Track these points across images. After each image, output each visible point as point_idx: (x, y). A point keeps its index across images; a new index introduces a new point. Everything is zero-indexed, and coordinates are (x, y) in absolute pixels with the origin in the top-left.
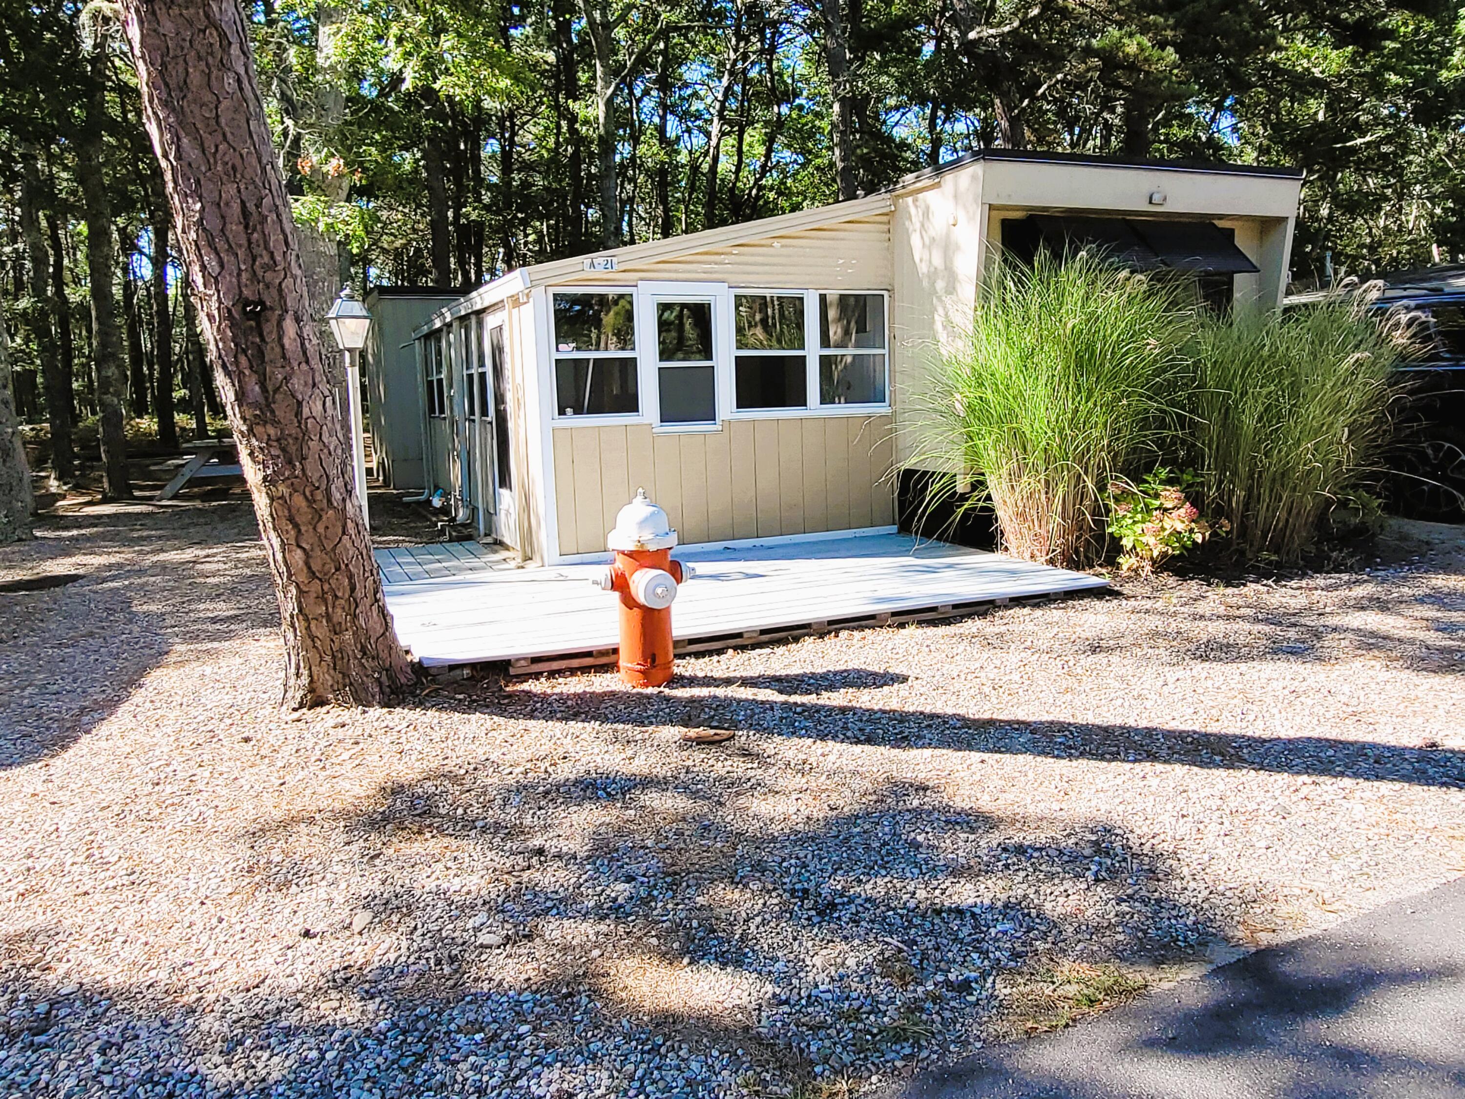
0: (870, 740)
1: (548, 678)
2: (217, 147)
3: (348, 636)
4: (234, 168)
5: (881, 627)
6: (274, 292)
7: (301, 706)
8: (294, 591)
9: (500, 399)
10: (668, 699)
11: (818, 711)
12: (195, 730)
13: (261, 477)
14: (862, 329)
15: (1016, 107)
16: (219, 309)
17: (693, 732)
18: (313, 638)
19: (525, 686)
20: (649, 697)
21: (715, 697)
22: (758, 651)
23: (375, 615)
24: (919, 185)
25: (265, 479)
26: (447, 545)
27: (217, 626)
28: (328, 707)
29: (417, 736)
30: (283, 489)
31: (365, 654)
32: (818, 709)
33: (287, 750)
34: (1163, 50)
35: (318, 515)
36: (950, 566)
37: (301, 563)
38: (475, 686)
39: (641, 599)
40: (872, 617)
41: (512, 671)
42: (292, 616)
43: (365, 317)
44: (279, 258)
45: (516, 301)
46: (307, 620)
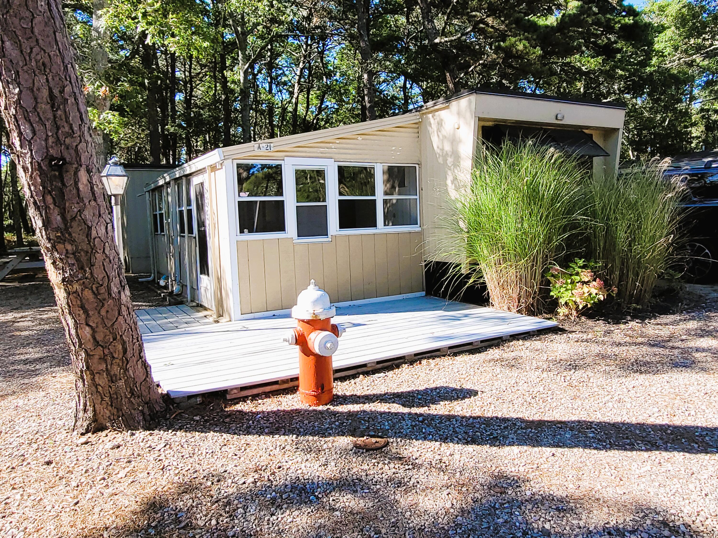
0: (473, 441)
1: (252, 400)
2: (31, 49)
3: (121, 383)
4: (44, 64)
5: (444, 356)
6: (72, 152)
7: (87, 431)
8: (84, 355)
9: (201, 224)
10: (335, 414)
11: (432, 419)
12: (10, 455)
13: (61, 279)
14: (402, 184)
15: (457, 77)
16: (31, 163)
17: (360, 440)
18: (97, 386)
19: (239, 407)
20: (321, 412)
21: (364, 411)
22: (377, 375)
23: (139, 367)
24: (436, 107)
25: (63, 280)
26: (169, 308)
27: (28, 366)
28: (106, 432)
29: (172, 453)
30: (76, 286)
31: (133, 394)
32: (433, 417)
33: (79, 471)
34: (535, 48)
35: (102, 302)
36: (466, 316)
37: (89, 336)
38: (205, 409)
39: (317, 350)
40: (438, 350)
41: (228, 397)
42: (82, 371)
43: (124, 176)
44: (76, 128)
45: (213, 168)
46: (92, 374)
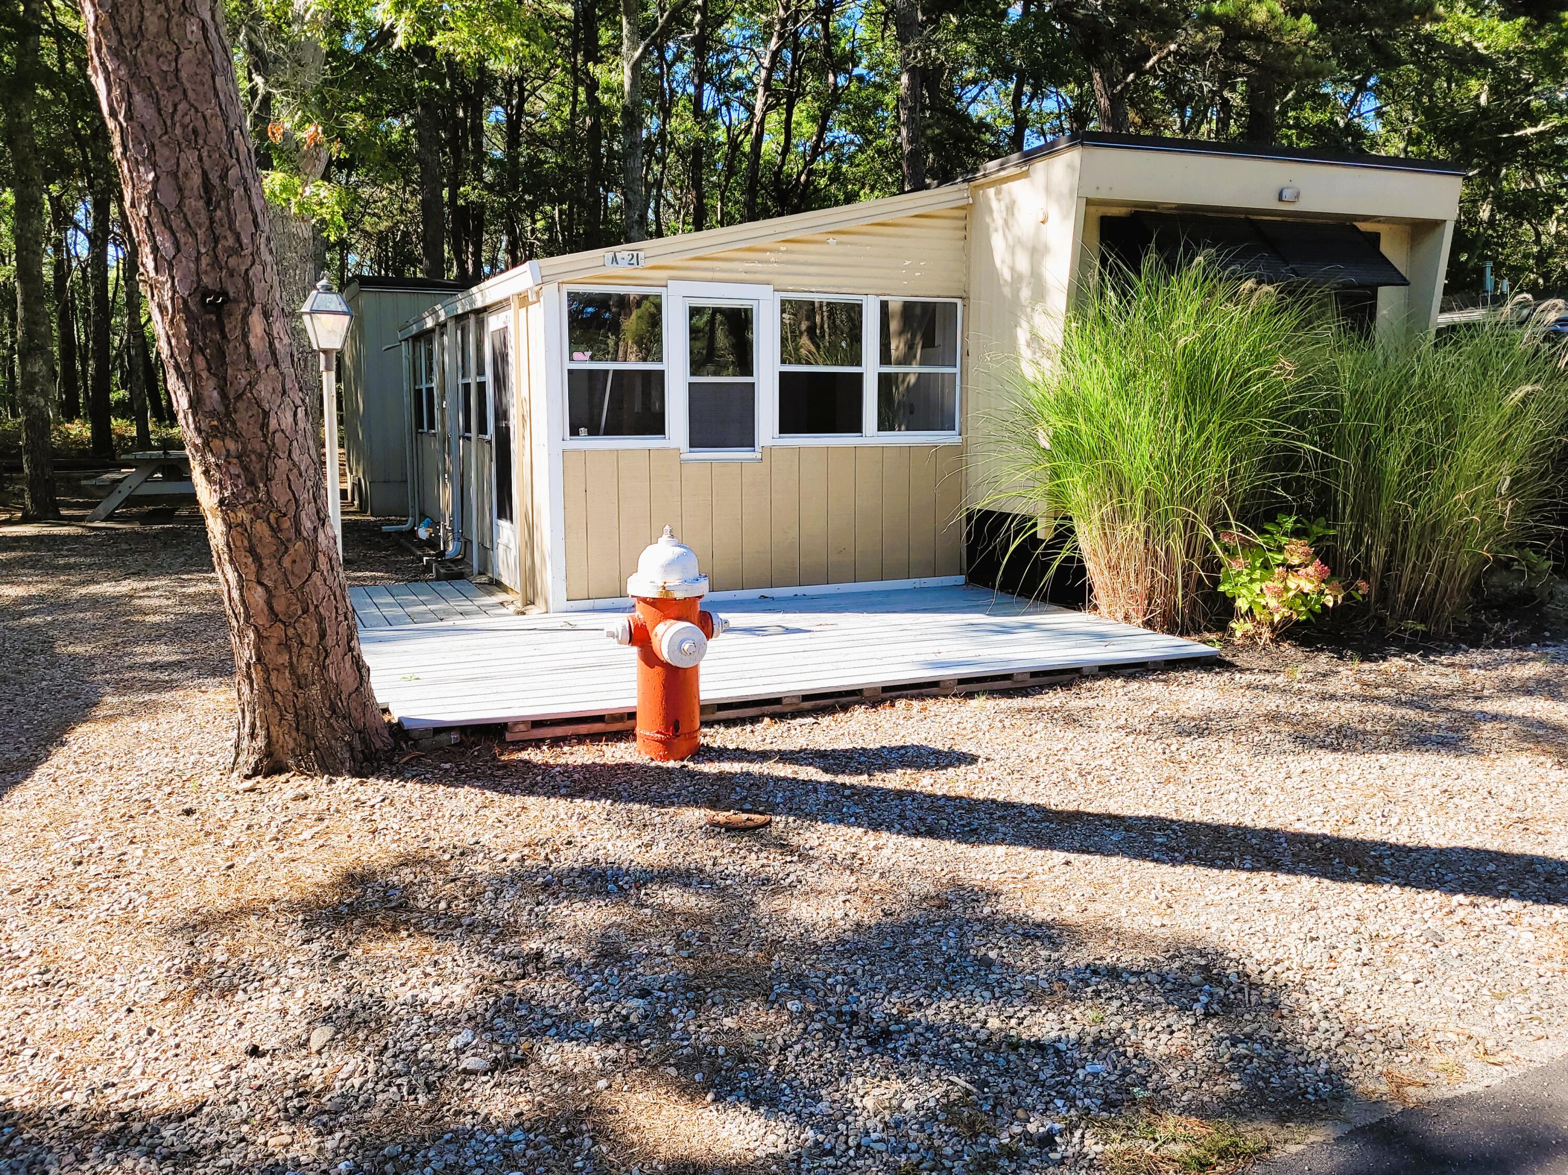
0: (931, 833)
1: (551, 746)
2: (175, 106)
3: (315, 690)
4: (195, 131)
5: (946, 696)
6: (240, 282)
7: (255, 773)
8: (252, 636)
9: (502, 415)
10: (692, 775)
11: (870, 795)
12: (127, 799)
13: (216, 500)
14: (929, 342)
16: (172, 299)
17: (722, 816)
18: (272, 692)
19: (524, 755)
20: (669, 771)
21: (748, 774)
22: (799, 721)
23: (348, 665)
24: (1003, 173)
25: (221, 502)
26: (435, 584)
27: (157, 674)
28: (288, 775)
29: (394, 812)
30: (243, 515)
31: (334, 712)
32: (870, 792)
33: (238, 827)
34: (1298, 18)
35: (284, 546)
36: (1028, 626)
37: (261, 602)
38: (463, 754)
39: (665, 654)
40: (935, 684)
41: (509, 737)
42: (248, 665)
43: (344, 313)
44: (245, 241)
45: (523, 300)
46: (266, 671)
